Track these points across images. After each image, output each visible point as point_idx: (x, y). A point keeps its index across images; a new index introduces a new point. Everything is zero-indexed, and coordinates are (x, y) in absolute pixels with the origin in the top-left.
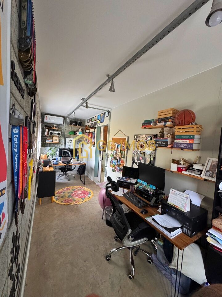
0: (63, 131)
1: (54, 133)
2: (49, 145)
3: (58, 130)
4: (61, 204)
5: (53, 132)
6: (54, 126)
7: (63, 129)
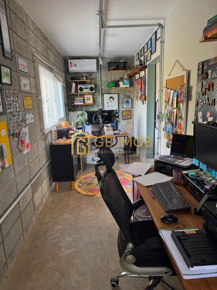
0: (98, 83)
1: (85, 88)
2: (80, 108)
3: (90, 83)
4: (83, 193)
5: (83, 87)
6: (84, 76)
7: (97, 79)
